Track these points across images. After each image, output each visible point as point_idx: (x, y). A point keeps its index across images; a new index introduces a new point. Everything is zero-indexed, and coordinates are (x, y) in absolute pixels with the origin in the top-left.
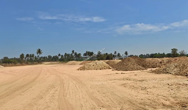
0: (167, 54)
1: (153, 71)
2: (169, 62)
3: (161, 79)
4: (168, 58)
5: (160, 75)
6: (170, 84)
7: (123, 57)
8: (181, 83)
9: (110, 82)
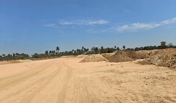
6: (146, 78)
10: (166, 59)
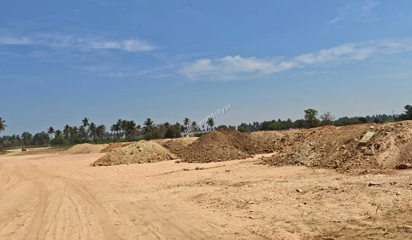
0: (296, 121)
1: (265, 161)
2: (300, 138)
3: (282, 179)
4: (297, 131)
5: (281, 168)
6: (300, 190)
7: (204, 130)
8: (325, 186)
9: (166, 192)
10: (328, 151)
